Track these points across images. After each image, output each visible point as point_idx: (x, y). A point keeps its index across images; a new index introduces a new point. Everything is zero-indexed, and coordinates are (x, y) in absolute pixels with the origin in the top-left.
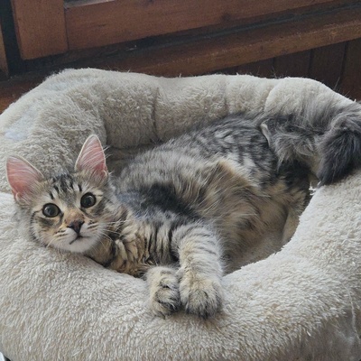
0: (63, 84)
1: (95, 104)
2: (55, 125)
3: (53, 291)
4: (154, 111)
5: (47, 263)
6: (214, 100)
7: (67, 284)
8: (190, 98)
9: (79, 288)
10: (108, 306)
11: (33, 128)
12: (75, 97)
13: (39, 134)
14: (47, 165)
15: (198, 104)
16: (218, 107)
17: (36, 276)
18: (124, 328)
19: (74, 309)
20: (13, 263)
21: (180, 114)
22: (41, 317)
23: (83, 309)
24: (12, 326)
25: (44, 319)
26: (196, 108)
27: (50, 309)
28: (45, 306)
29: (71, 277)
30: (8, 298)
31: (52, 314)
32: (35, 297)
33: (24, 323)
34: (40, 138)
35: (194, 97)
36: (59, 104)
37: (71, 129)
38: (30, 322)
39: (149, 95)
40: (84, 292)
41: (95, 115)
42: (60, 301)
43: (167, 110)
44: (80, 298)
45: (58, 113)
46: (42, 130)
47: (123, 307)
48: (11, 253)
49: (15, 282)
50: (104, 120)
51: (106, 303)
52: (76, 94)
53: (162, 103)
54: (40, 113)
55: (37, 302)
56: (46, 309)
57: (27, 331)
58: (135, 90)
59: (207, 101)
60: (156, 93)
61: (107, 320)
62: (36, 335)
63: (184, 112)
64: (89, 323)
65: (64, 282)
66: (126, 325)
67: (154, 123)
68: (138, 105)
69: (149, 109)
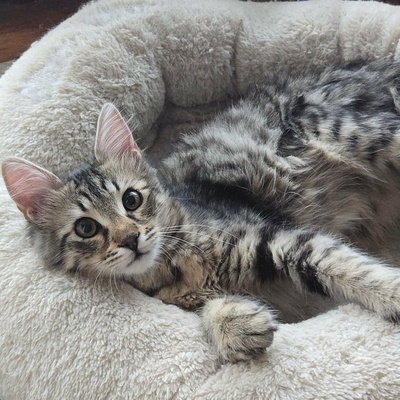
0: (105, 16)
1: (149, 46)
2: (92, 79)
3: (70, 332)
4: (234, 55)
5: (64, 290)
6: (323, 39)
7: (88, 323)
8: (287, 36)
9: (104, 330)
10: (144, 359)
11: (60, 82)
12: (122, 35)
13: (68, 91)
14: (78, 138)
15: (298, 46)
16: (327, 50)
17: (48, 309)
18: (165, 393)
19: (97, 360)
20: (18, 287)
21: (272, 60)
22: (53, 368)
23: (110, 361)
24: (15, 375)
25: (57, 371)
26: (294, 51)
27: (65, 357)
28: (58, 352)
29: (95, 313)
30: (10, 337)
31: (67, 365)
32: (46, 339)
33: (31, 373)
34: (68, 98)
35: (293, 34)
36: (98, 46)
37: (113, 83)
38: (38, 372)
39: (227, 31)
40: (111, 336)
41: (149, 62)
42: (78, 347)
43: (252, 53)
44: (106, 344)
45: (96, 60)
46: (72, 86)
47: (164, 362)
48: (17, 274)
49: (20, 315)
50: (163, 69)
51: (141, 354)
52: (123, 31)
53: (246, 43)
54: (70, 60)
55: (49, 346)
56: (59, 357)
57: (35, 385)
58: (208, 23)
59: (311, 41)
60: (238, 28)
61: (141, 379)
62: (46, 391)
63: (278, 57)
64: (116, 382)
65: (85, 320)
66: (167, 389)
67: (234, 73)
68: (211, 46)
69: (228, 52)
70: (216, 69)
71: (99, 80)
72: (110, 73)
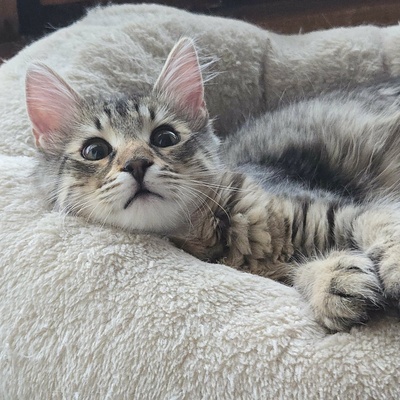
3: (121, 289)
4: (263, 73)
5: (107, 245)
6: (366, 56)
7: (147, 277)
8: (324, 53)
9: (171, 283)
10: (231, 313)
11: (69, 69)
12: (137, 35)
13: (78, 78)
15: (338, 62)
16: (372, 66)
17: (88, 265)
18: (271, 348)
19: (164, 318)
20: (42, 245)
21: (309, 79)
22: (99, 335)
23: (183, 318)
25: (105, 339)
26: (334, 69)
27: (117, 319)
28: (105, 315)
29: (155, 268)
30: (32, 307)
31: (121, 330)
32: (86, 301)
33: (64, 349)
34: (80, 84)
35: (330, 51)
36: (110, 41)
37: (132, 77)
38: (75, 348)
39: (255, 47)
40: (181, 290)
42: (135, 306)
43: (285, 72)
44: (175, 299)
45: (109, 52)
46: (82, 73)
47: (261, 315)
48: (38, 232)
49: (47, 276)
51: (227, 308)
52: (137, 30)
53: (277, 61)
54: (79, 50)
55: (91, 310)
56: (107, 322)
57: (70, 363)
58: (233, 35)
59: (353, 58)
60: (267, 46)
61: (232, 335)
62: (88, 371)
63: (315, 76)
64: (195, 342)
65: (142, 274)
66: (274, 343)
67: (264, 94)
68: (237, 59)
69: (257, 69)
70: (244, 86)
71: (115, 72)
72: (126, 67)
